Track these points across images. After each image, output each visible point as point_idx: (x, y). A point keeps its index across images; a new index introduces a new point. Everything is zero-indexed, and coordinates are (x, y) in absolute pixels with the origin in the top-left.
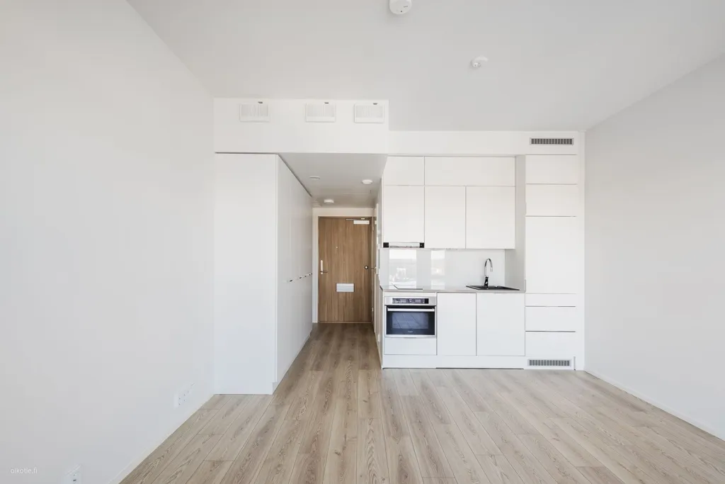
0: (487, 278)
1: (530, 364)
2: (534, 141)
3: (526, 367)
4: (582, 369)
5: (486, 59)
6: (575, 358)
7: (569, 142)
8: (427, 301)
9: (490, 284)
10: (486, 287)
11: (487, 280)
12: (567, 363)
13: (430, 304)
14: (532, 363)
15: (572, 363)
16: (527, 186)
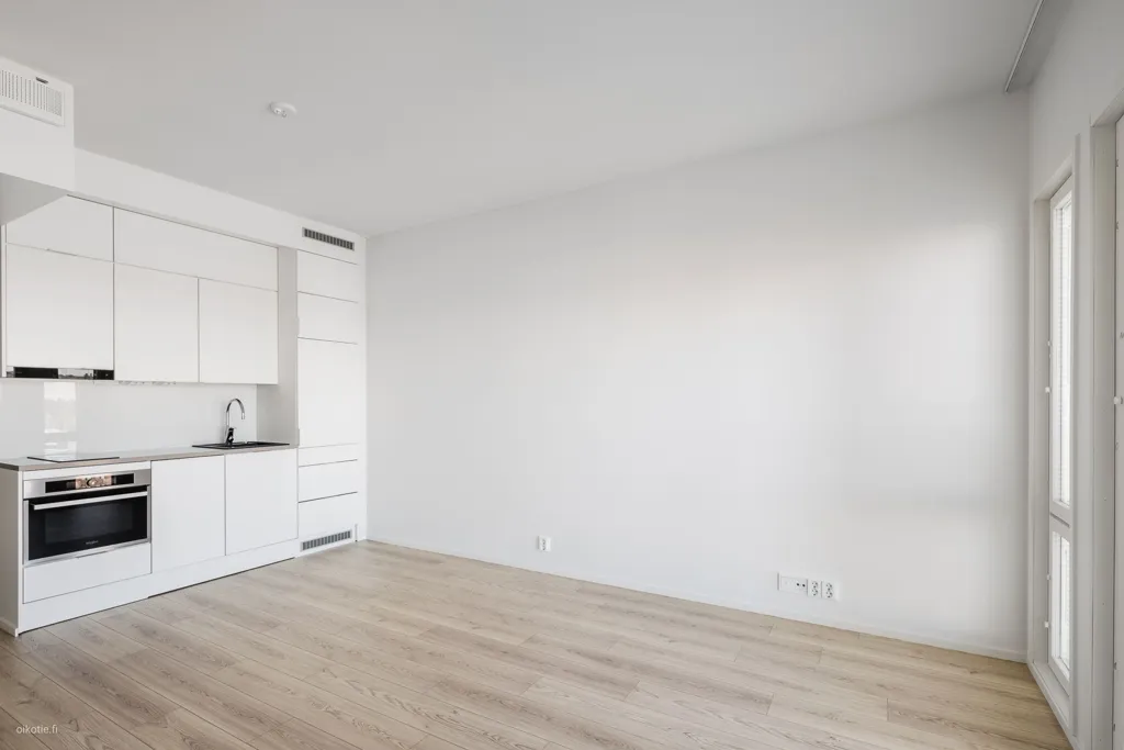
0: (231, 429)
1: (304, 548)
2: (308, 233)
3: (298, 553)
4: (365, 538)
5: (292, 108)
6: (356, 526)
7: (349, 245)
8: (128, 478)
9: (237, 439)
10: (229, 444)
11: (231, 434)
12: (347, 535)
13: (137, 483)
14: (306, 546)
15: (353, 534)
16: (300, 294)
